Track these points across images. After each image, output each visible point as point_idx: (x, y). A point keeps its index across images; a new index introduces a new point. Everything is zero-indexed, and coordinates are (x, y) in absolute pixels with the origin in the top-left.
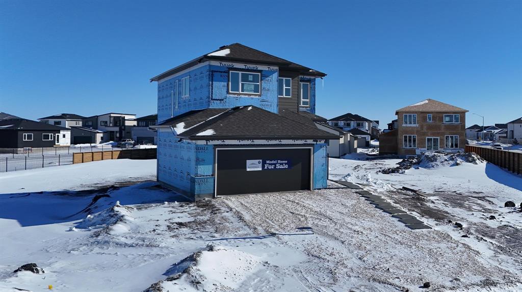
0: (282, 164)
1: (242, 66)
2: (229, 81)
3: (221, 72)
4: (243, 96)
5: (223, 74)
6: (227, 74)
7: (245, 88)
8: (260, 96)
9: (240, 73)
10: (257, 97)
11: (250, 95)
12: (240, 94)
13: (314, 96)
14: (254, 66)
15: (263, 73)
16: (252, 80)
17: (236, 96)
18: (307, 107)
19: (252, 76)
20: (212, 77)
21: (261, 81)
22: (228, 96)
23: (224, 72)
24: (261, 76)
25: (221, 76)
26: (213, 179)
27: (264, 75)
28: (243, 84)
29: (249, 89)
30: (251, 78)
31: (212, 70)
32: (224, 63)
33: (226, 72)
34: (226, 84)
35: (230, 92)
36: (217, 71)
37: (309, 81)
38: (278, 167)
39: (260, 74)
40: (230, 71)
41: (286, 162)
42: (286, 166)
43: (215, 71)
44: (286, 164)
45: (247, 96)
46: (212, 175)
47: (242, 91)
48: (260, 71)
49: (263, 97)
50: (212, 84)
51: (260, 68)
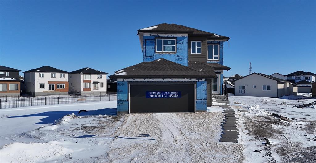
0: (174, 94)
1: (164, 35)
2: (155, 45)
3: (151, 40)
4: (164, 54)
5: (152, 41)
6: (154, 41)
7: (166, 49)
8: (175, 53)
9: (163, 40)
10: (174, 54)
11: (169, 53)
12: (163, 53)
13: (223, 53)
14: (172, 35)
15: (177, 39)
16: (170, 43)
17: (160, 54)
18: (217, 61)
19: (170, 41)
20: (145, 43)
21: (176, 44)
22: (155, 54)
23: (153, 40)
24: (176, 41)
25: (151, 42)
26: (128, 103)
27: (178, 40)
28: (164, 47)
29: (168, 49)
30: (169, 42)
31: (145, 39)
32: (152, 34)
33: (154, 40)
34: (154, 47)
35: (156, 51)
36: (148, 40)
37: (219, 43)
39: (175, 39)
40: (157, 39)
41: (177, 93)
42: (177, 96)
43: (147, 40)
44: (177, 94)
45: (167, 54)
46: (127, 100)
47: (164, 50)
48: (176, 38)
49: (178, 54)
50: (145, 47)
51: (175, 35)
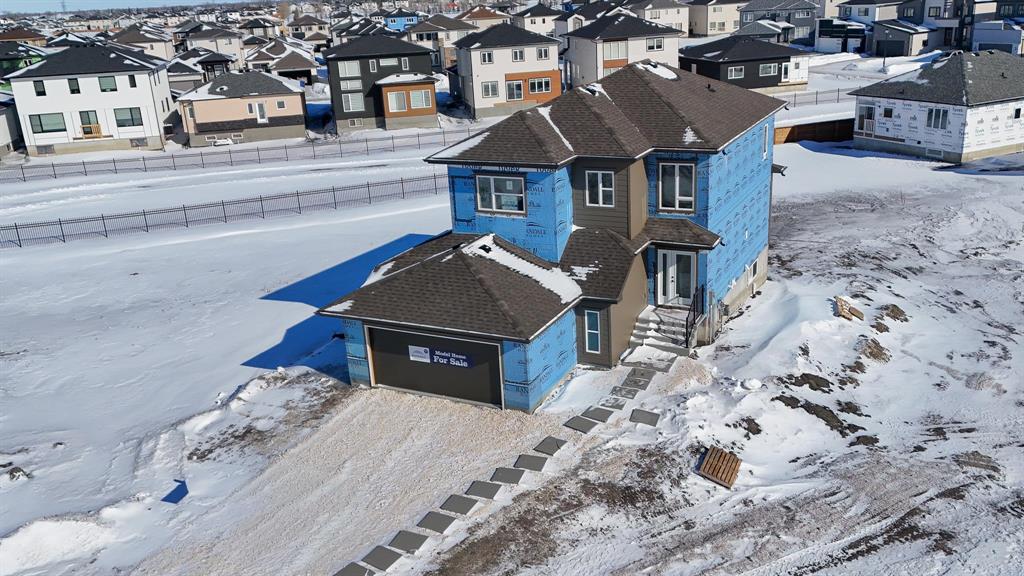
0: (458, 359)
1: (494, 167)
2: (476, 192)
3: (465, 177)
4: (498, 216)
5: (467, 180)
6: (473, 181)
7: (502, 204)
8: (525, 215)
9: (492, 178)
10: (521, 217)
11: (511, 214)
12: (494, 213)
13: (706, 190)
15: (528, 177)
16: (511, 189)
17: (489, 215)
18: (689, 213)
19: (511, 183)
20: (453, 186)
21: (525, 190)
22: (477, 214)
23: (469, 178)
24: (526, 183)
25: (465, 183)
26: (366, 363)
27: (529, 181)
28: (498, 197)
29: (509, 204)
30: (509, 186)
31: (453, 174)
33: (472, 178)
34: (472, 195)
35: (480, 209)
36: (459, 177)
38: (453, 362)
39: (522, 179)
40: (478, 176)
41: (464, 358)
42: (465, 364)
43: (456, 177)
44: (464, 360)
45: (505, 216)
46: (365, 358)
47: (499, 206)
48: (523, 174)
49: (530, 219)
50: (454, 197)
